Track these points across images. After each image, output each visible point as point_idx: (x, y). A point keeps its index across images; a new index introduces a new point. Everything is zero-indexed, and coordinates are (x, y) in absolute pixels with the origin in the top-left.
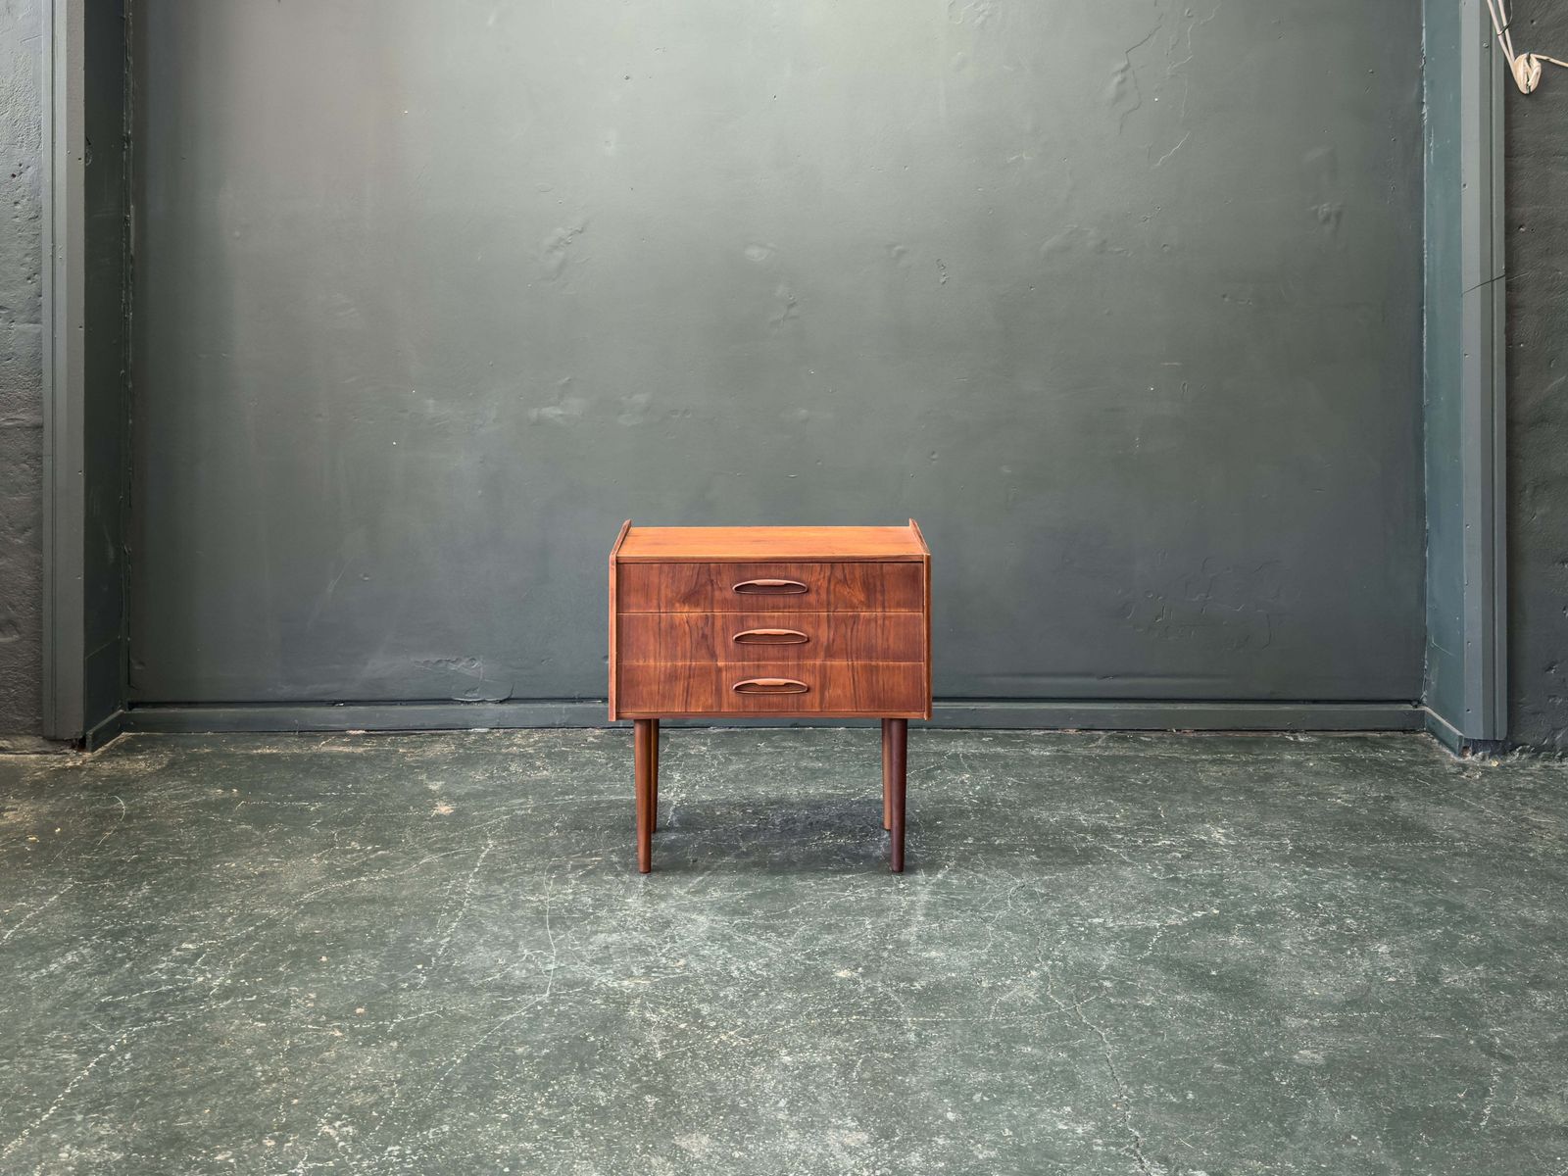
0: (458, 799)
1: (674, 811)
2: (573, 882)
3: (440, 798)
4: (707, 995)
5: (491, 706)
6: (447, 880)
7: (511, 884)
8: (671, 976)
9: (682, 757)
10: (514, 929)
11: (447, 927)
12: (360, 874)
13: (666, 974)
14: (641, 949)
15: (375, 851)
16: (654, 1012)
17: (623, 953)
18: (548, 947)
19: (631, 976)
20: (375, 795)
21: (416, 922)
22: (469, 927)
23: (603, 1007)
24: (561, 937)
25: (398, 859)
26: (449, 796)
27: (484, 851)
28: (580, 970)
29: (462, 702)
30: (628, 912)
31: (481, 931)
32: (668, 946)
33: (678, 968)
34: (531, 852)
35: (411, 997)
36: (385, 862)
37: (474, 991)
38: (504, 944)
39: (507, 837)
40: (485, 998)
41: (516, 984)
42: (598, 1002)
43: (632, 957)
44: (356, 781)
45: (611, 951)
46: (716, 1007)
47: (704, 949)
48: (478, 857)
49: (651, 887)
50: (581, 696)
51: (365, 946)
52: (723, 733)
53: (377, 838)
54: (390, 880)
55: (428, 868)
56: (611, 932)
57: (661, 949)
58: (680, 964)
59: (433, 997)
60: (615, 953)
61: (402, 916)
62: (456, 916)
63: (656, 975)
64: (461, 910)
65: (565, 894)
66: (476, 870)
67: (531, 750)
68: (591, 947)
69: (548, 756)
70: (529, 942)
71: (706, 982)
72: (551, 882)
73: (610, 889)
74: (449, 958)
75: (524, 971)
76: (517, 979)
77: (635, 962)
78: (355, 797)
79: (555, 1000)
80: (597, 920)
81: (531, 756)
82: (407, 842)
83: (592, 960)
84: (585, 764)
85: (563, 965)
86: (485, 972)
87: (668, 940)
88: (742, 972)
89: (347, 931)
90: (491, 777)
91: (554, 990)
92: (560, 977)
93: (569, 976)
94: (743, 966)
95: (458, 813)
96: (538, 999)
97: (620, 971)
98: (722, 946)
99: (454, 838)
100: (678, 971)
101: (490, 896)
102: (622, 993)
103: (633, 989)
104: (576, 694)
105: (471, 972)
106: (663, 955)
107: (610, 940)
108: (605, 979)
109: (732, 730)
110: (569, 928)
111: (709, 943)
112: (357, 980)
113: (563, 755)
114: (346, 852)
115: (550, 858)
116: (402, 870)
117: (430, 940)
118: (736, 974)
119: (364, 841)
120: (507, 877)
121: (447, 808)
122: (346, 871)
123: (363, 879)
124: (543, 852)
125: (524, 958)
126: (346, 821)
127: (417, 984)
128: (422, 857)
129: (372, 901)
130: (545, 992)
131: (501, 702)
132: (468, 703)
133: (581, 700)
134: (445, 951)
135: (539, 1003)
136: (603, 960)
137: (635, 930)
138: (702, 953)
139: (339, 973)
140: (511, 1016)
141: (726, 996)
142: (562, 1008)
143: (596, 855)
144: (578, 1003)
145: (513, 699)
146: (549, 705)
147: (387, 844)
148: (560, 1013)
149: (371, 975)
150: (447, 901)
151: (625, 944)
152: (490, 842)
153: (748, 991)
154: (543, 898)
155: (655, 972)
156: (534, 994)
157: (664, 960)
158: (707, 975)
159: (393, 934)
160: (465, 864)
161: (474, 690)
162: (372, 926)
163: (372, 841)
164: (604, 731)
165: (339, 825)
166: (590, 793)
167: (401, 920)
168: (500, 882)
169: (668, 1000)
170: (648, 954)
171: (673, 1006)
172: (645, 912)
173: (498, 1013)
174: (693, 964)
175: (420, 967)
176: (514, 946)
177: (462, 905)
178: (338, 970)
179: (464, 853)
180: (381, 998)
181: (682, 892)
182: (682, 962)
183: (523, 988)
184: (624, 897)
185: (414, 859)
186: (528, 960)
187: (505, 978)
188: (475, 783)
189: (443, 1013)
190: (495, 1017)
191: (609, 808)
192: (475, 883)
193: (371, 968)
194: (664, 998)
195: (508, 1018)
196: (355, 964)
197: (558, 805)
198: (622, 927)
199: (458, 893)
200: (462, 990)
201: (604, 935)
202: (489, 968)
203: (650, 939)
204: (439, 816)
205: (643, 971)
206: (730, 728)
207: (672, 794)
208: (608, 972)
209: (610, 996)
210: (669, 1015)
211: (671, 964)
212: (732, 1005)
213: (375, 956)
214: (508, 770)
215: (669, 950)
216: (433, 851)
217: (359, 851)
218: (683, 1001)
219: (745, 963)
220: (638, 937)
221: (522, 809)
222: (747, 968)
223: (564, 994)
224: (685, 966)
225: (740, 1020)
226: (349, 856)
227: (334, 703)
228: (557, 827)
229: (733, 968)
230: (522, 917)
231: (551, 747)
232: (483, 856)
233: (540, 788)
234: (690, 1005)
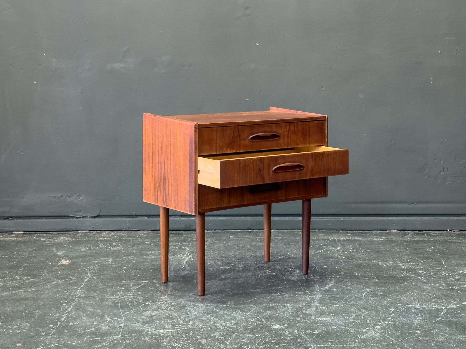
0: (73, 258)
1: (186, 262)
2: (134, 291)
3: (63, 258)
4: (205, 336)
5: (89, 219)
6: (67, 290)
7: (100, 292)
8: (186, 328)
9: (190, 241)
10: (102, 310)
11: (66, 310)
12: (20, 288)
13: (183, 327)
14: (169, 317)
15: (29, 279)
16: (176, 343)
17: (160, 319)
18: (120, 317)
19: (164, 328)
20: (28, 256)
21: (50, 308)
22: (78, 309)
23: (149, 341)
24: (127, 313)
25: (40, 282)
26: (67, 257)
27: (86, 279)
28: (136, 326)
29: (74, 217)
30: (162, 303)
31: (84, 311)
32: (184, 316)
33: (190, 325)
34: (111, 279)
35: (47, 338)
36: (34, 284)
37: (80, 335)
38: (97, 316)
39: (98, 273)
40: (86, 338)
41: (103, 332)
42: (147, 339)
43: (165, 321)
44: (18, 251)
45: (154, 318)
46: (210, 340)
47: (202, 317)
48: (83, 281)
49: (174, 293)
50: (136, 214)
51: (22, 318)
52: (211, 232)
53: (29, 274)
54: (36, 291)
55: (57, 286)
56: (153, 311)
57: (180, 317)
58: (190, 323)
59: (59, 338)
60: (156, 319)
61: (42, 305)
62: (71, 305)
63: (178, 328)
64: (74, 302)
65: (129, 296)
66: (82, 286)
67: (110, 239)
68: (143, 317)
69: (120, 241)
70: (110, 315)
71: (204, 330)
72: (122, 291)
73: (153, 294)
74: (67, 322)
75: (107, 327)
76: (103, 330)
77: (166, 323)
78: (17, 258)
79: (123, 338)
80: (147, 306)
81: (111, 241)
82: (45, 275)
83: (144, 322)
84: (139, 244)
85: (128, 324)
86: (86, 328)
87: (184, 313)
88: (223, 326)
89: (13, 312)
90: (90, 249)
91: (123, 334)
92: (127, 329)
93: (131, 329)
94: (224, 324)
95: (73, 263)
96: (114, 338)
97: (159, 326)
98: (212, 316)
99: (70, 273)
100: (189, 326)
101: (89, 297)
102: (160, 335)
103: (165, 334)
104: (134, 214)
105: (79, 328)
106: (181, 320)
107: (153, 314)
108: (151, 330)
109: (216, 231)
110: (131, 309)
111: (205, 315)
112: (17, 332)
113: (129, 241)
114: (12, 280)
115: (121, 281)
116: (42, 287)
117: (57, 315)
118: (220, 327)
119: (22, 275)
120: (98, 289)
121: (66, 262)
122: (13, 287)
123: (21, 290)
124: (117, 279)
125: (108, 321)
126: (13, 267)
127: (50, 333)
128: (53, 282)
129: (27, 299)
130: (119, 335)
131: (94, 217)
132: (77, 218)
133: (137, 216)
134: (65, 319)
135: (115, 340)
136: (150, 321)
137: (167, 310)
138: (202, 319)
139: (8, 329)
140: (100, 345)
141: (215, 336)
142: (127, 342)
143: (146, 280)
144: (136, 339)
145: (101, 216)
146: (120, 219)
147: (34, 276)
148: (126, 344)
149: (25, 329)
150: (66, 299)
151: (161, 315)
152: (89, 275)
153: (226, 334)
154: (117, 297)
155: (177, 327)
156: (113, 336)
157: (182, 322)
158: (205, 327)
159: (37, 313)
160: (77, 284)
161: (80, 211)
162: (26, 310)
163: (26, 275)
164: (149, 232)
165: (9, 269)
166: (142, 255)
167: (42, 307)
168: (95, 291)
169: (184, 338)
170: (173, 319)
171: (187, 340)
172: (172, 302)
173: (93, 344)
174: (197, 323)
175: (51, 326)
176: (102, 317)
177: (74, 300)
178: (8, 328)
179: (75, 279)
180: (31, 339)
181: (191, 295)
182: (191, 322)
183: (106, 334)
184: (160, 296)
185: (48, 282)
186: (109, 322)
187: (97, 330)
188: (82, 252)
189: (64, 344)
190: (92, 346)
191: (152, 261)
192: (81, 291)
193: (25, 327)
194: (182, 337)
195: (99, 346)
196: (17, 325)
197: (125, 260)
198: (159, 308)
199: (73, 296)
200: (75, 335)
201: (150, 312)
202: (89, 326)
203: (174, 313)
204: (62, 265)
205: (171, 326)
206: (215, 230)
207: (185, 256)
208: (152, 327)
209: (152, 336)
210: (185, 344)
211: (185, 323)
212: (218, 339)
213: (27, 322)
214: (99, 247)
215: (184, 318)
216: (58, 279)
217: (20, 279)
218: (192, 338)
219: (225, 323)
220: (167, 313)
221: (106, 262)
222: (226, 325)
223: (128, 336)
224: (193, 324)
225: (223, 346)
226: (14, 282)
227: (7, 218)
228: (124, 269)
229: (218, 325)
230: (106, 305)
231: (121, 237)
232: (86, 280)
233: (116, 254)
234: (196, 340)
